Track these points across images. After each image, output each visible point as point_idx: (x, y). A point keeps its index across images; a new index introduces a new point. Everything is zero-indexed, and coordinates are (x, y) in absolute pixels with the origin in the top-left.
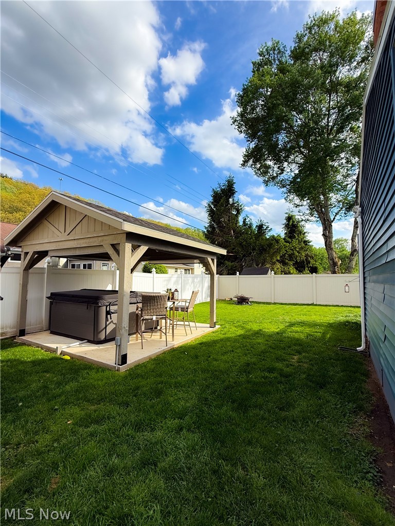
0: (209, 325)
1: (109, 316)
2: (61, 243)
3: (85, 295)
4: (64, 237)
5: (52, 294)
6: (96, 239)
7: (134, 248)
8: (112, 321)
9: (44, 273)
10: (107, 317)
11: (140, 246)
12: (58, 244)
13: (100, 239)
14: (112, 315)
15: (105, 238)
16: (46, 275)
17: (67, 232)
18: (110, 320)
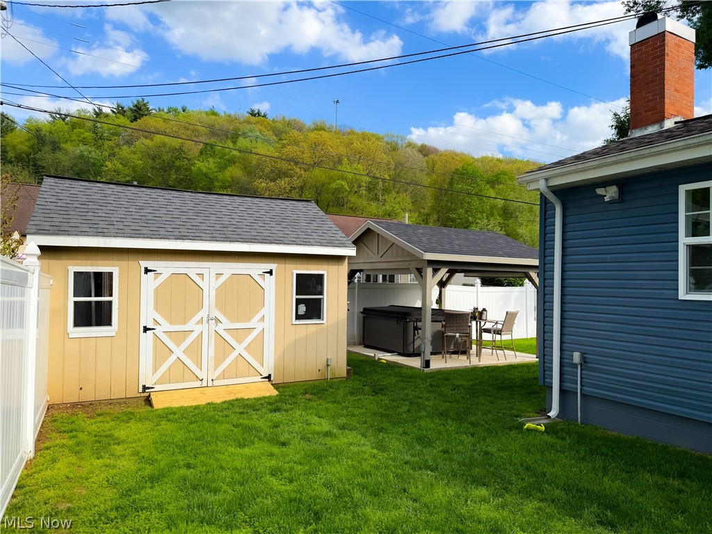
0: (535, 356)
1: (416, 332)
2: (374, 264)
3: (392, 310)
4: (376, 258)
5: (364, 309)
6: (404, 263)
7: (435, 271)
8: (419, 337)
9: (355, 288)
10: (414, 333)
11: (440, 269)
12: (372, 264)
13: (407, 263)
14: (419, 331)
15: (411, 262)
16: (356, 290)
17: (381, 254)
18: (417, 336)
